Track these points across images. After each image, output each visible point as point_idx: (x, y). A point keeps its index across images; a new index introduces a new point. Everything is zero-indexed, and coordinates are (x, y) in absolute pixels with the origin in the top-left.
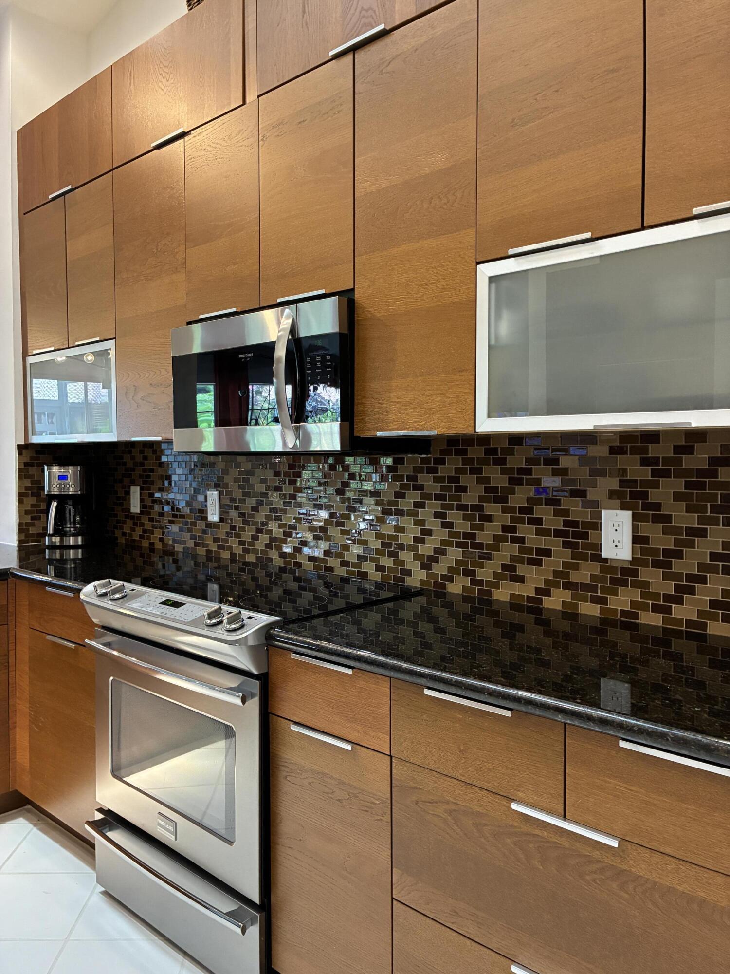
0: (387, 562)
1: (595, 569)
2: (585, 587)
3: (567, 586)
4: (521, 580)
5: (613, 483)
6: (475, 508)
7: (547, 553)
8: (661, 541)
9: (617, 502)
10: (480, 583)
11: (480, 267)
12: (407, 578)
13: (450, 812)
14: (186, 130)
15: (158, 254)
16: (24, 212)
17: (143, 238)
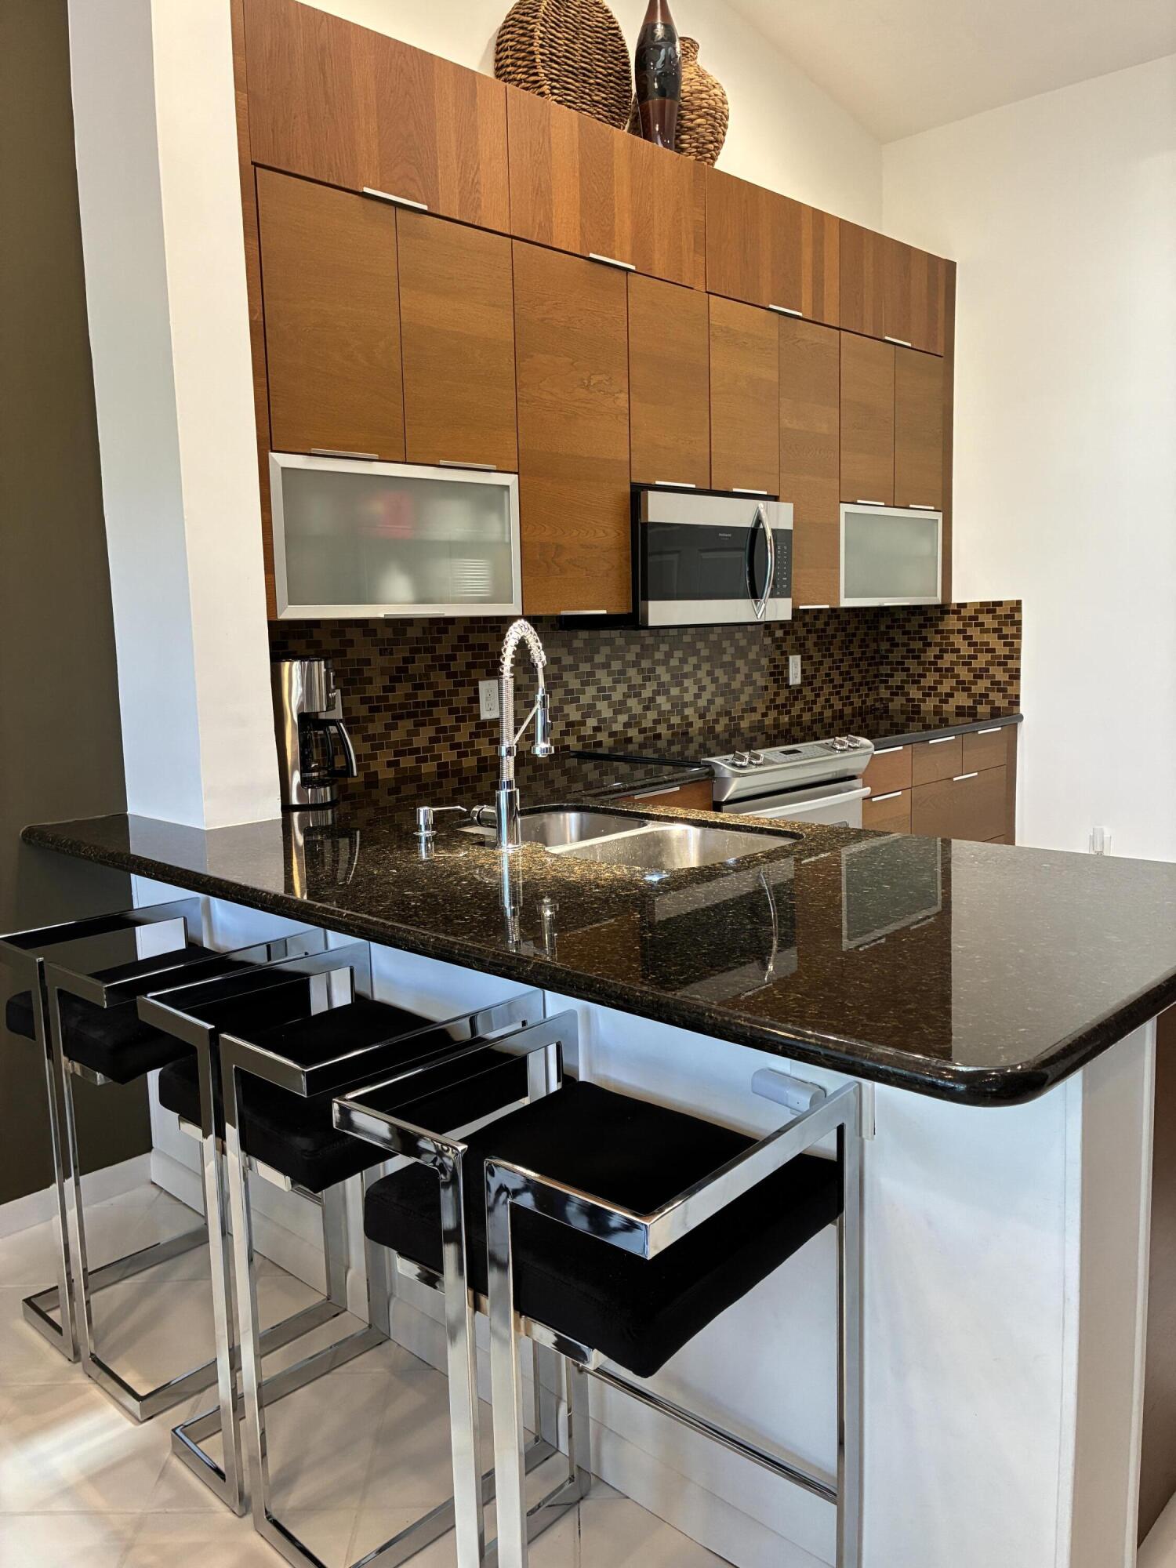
1: (786, 693)
2: (783, 706)
3: (774, 709)
4: (755, 710)
5: (792, 639)
6: (730, 664)
7: (766, 688)
8: (810, 671)
9: (794, 651)
10: (734, 718)
11: (841, 505)
13: (931, 801)
14: (633, 267)
15: (591, 388)
16: (255, 160)
17: (568, 359)
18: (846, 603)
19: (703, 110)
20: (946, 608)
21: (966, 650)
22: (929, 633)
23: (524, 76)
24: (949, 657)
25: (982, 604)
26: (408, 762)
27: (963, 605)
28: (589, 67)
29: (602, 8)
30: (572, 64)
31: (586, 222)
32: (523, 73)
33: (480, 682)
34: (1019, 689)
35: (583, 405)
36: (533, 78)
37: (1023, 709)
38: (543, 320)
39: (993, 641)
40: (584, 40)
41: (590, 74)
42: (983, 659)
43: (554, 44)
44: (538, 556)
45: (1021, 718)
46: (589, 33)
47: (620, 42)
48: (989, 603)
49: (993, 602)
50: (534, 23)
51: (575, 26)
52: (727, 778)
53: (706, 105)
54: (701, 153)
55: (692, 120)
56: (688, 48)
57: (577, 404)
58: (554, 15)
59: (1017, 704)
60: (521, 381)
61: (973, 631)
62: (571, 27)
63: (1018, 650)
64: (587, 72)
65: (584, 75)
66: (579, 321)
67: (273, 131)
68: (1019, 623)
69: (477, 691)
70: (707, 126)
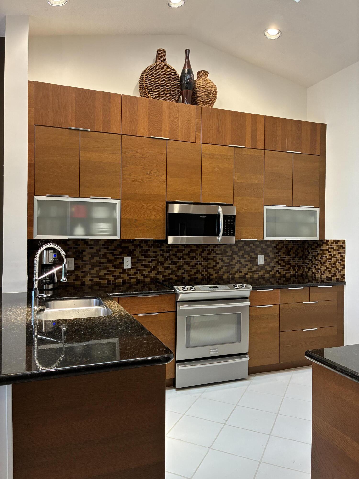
0: (205, 273)
1: (256, 267)
2: (255, 271)
3: (251, 272)
4: (241, 272)
5: (260, 249)
6: (230, 256)
7: (247, 265)
8: (269, 260)
9: (261, 253)
10: (232, 274)
11: (265, 206)
12: (211, 277)
13: (291, 310)
14: (168, 139)
15: (150, 174)
16: (35, 124)
17: (142, 166)
18: (266, 238)
19: (203, 91)
20: (323, 241)
21: (329, 257)
22: (318, 249)
23: (142, 90)
24: (324, 259)
25: (334, 241)
26: (96, 279)
27: (328, 241)
28: (164, 84)
29: (170, 68)
30: (157, 84)
31: (151, 128)
32: (142, 89)
33: (124, 258)
34: (345, 272)
35: (148, 179)
36: (144, 90)
37: (346, 280)
38: (132, 156)
39: (337, 255)
40: (162, 77)
41: (164, 86)
42: (334, 260)
43: (150, 80)
44: (127, 223)
45: (345, 283)
46: (164, 75)
47: (177, 76)
48: (336, 240)
49: (337, 240)
50: (144, 76)
51: (158, 74)
52: (179, 294)
53: (204, 89)
54: (205, 103)
55: (200, 94)
56: (203, 73)
57: (145, 179)
58: (151, 72)
59: (344, 278)
60: (123, 174)
61: (331, 250)
62: (157, 75)
63: (344, 258)
64: (163, 86)
65: (162, 87)
66: (147, 155)
67: (41, 116)
68: (344, 248)
69: (123, 260)
70: (205, 95)
